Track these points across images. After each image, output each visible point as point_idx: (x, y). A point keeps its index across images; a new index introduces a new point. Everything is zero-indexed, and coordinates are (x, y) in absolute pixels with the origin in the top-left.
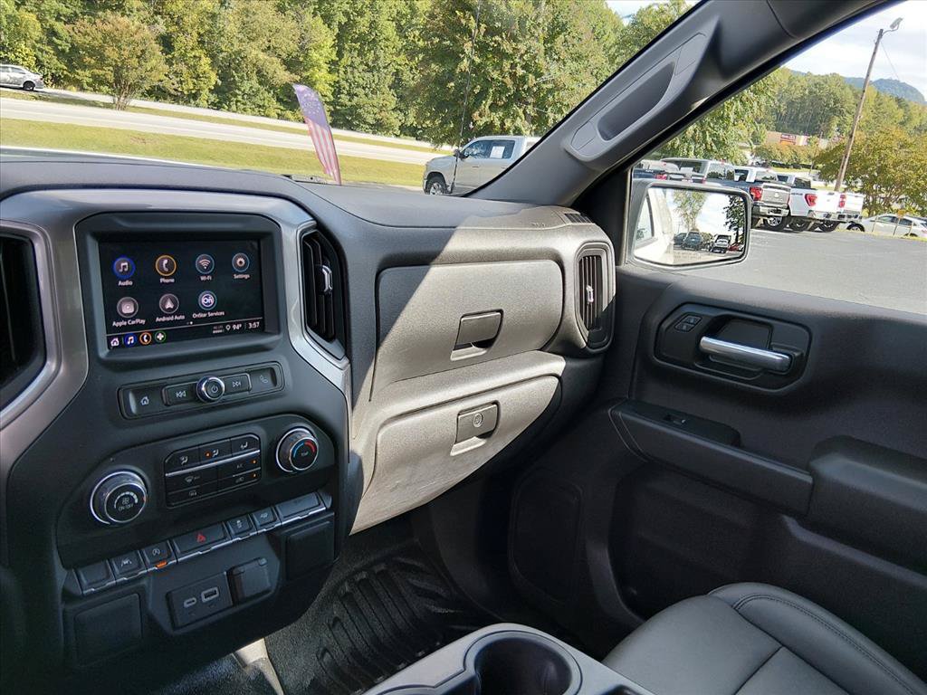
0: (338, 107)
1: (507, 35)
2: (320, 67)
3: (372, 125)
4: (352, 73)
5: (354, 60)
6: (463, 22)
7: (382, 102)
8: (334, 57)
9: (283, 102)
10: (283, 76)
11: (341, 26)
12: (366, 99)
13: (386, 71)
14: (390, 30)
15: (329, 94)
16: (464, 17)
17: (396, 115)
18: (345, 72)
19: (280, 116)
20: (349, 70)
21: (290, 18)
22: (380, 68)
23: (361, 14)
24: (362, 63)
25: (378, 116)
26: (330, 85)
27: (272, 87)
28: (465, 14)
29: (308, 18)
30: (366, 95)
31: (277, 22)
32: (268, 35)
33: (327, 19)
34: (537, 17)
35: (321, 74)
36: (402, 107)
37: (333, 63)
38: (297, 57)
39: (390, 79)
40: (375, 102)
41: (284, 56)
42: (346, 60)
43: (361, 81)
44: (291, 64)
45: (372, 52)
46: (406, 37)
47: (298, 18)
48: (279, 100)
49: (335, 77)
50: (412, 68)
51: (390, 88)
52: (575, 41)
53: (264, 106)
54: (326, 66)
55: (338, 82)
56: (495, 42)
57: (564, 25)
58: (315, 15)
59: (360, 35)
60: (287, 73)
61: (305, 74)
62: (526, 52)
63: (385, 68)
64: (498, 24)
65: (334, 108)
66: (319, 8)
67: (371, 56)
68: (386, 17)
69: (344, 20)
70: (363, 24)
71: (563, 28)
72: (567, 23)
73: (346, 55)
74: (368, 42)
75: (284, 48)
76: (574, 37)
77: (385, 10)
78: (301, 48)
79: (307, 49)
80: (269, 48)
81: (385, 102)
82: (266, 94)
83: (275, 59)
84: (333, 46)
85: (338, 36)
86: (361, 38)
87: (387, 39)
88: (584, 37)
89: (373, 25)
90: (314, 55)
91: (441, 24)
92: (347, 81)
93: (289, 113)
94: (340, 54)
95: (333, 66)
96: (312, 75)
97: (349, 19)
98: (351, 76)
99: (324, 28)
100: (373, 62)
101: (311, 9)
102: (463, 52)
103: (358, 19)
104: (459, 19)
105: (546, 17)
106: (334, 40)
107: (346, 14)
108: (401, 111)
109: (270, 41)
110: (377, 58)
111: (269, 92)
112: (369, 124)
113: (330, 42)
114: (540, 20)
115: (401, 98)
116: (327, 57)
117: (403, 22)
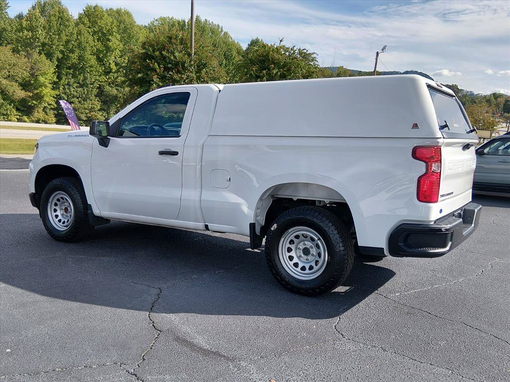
0: (60, 111)
1: (175, 71)
2: (46, 87)
3: (85, 121)
4: (69, 89)
5: (69, 80)
6: (151, 65)
7: (91, 106)
8: (55, 79)
9: (20, 110)
10: (20, 94)
11: (58, 60)
12: (79, 105)
13: (92, 86)
14: (93, 61)
15: (53, 103)
16: (152, 63)
17: (101, 114)
18: (64, 89)
19: (19, 120)
20: (66, 87)
21: (23, 57)
22: (87, 84)
23: (72, 51)
24: (75, 82)
25: (89, 115)
26: (54, 97)
27: (12, 101)
28: (152, 61)
29: (36, 56)
30: (80, 102)
31: (13, 59)
32: (8, 68)
33: (49, 56)
34: (190, 61)
35: (47, 91)
36: (105, 108)
37: (55, 83)
38: (30, 81)
39: (95, 91)
40: (86, 106)
41: (20, 80)
42: (64, 81)
43: (75, 93)
44: (25, 86)
45: (82, 75)
46: (104, 64)
47: (28, 56)
48: (18, 110)
49: (57, 92)
50: (109, 84)
51: (96, 96)
52: (212, 72)
53: (7, 114)
54: (50, 86)
55: (59, 95)
56: (170, 75)
57: (205, 64)
58: (40, 53)
59: (72, 64)
60: (23, 92)
61: (36, 92)
62: (187, 79)
63: (91, 84)
64: (170, 65)
65: (58, 112)
66: (43, 50)
67: (82, 78)
68: (90, 53)
69: (60, 56)
70: (74, 58)
71: (205, 65)
72: (206, 63)
73: (64, 78)
74: (78, 69)
75: (20, 76)
76: (210, 70)
77: (88, 48)
78: (32, 75)
79: (37, 76)
80: (9, 76)
81: (93, 106)
82: (8, 106)
83: (14, 83)
84: (55, 73)
85: (57, 66)
86: (74, 67)
87: (91, 67)
88: (216, 69)
89: (81, 58)
90: (42, 79)
91: (139, 67)
92: (65, 94)
93: (25, 118)
94: (59, 78)
95: (55, 85)
96: (41, 92)
97: (64, 55)
98: (68, 91)
99: (48, 62)
100: (83, 81)
101: (37, 50)
102: (153, 81)
103: (71, 55)
104: (148, 64)
105: (195, 61)
106: (55, 69)
107: (62, 52)
108: (105, 111)
109: (9, 72)
110: (85, 79)
111: (10, 105)
112: (83, 120)
113: (52, 70)
114: (192, 63)
115: (104, 102)
116: (50, 80)
117: (101, 55)
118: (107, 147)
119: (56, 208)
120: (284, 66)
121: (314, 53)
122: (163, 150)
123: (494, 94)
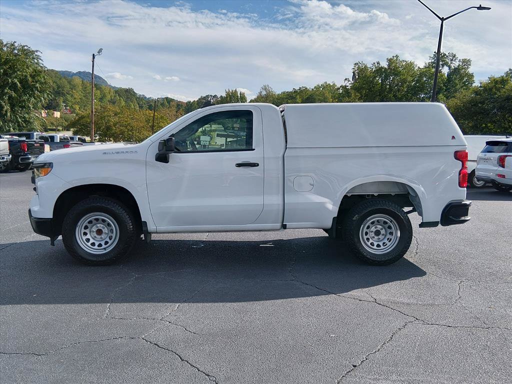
118: (167, 162)
119: (86, 231)
120: (6, 63)
121: (37, 51)
122: (240, 162)
123: (167, 98)
